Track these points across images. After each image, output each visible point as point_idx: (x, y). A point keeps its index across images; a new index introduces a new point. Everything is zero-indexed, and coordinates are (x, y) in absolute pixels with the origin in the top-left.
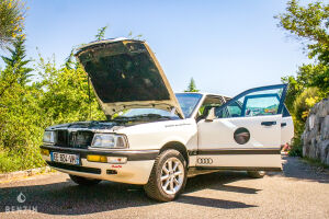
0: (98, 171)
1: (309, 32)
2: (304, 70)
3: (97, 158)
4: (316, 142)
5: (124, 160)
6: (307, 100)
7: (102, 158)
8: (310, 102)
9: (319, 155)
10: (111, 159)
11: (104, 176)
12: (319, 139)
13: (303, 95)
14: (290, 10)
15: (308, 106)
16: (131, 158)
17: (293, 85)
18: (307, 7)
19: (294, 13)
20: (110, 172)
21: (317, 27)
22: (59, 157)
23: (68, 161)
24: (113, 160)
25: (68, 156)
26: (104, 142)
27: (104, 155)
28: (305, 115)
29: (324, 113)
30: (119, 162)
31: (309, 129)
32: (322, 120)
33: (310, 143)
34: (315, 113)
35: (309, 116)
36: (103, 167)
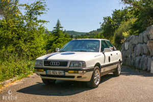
0: (73, 77)
2: (116, 13)
3: (72, 72)
4: (131, 57)
5: (85, 72)
6: (123, 33)
8: (125, 34)
9: (134, 64)
11: (76, 79)
12: (133, 55)
13: (120, 29)
15: (124, 37)
17: (110, 22)
20: (78, 77)
22: (51, 73)
23: (58, 74)
24: (81, 72)
25: (58, 72)
26: (75, 65)
27: (76, 71)
28: (122, 41)
29: (136, 42)
30: (83, 73)
31: (124, 49)
32: (135, 45)
33: (126, 57)
34: (129, 41)
35: (125, 42)
36: (76, 75)
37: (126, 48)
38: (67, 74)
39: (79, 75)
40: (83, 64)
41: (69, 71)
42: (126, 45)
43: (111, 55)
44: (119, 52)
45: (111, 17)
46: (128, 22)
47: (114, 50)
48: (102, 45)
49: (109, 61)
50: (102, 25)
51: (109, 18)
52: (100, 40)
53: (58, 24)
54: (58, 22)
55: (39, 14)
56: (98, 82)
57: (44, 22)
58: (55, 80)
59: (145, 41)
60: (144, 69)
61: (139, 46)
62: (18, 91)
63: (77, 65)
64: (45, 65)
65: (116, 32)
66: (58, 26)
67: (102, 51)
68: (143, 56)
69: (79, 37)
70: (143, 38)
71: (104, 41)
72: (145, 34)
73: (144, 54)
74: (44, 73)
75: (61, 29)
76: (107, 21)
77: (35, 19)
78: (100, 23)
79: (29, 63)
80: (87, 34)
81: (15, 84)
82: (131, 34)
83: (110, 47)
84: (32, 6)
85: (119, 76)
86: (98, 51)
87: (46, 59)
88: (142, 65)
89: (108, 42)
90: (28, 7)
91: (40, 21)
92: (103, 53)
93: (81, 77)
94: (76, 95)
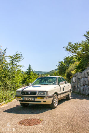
0: (40, 102)
1: (75, 52)
2: (66, 59)
3: (40, 98)
4: (78, 87)
5: (48, 98)
6: (72, 72)
7: (42, 98)
8: (73, 72)
9: (80, 91)
10: (44, 98)
11: (42, 103)
13: (69, 69)
14: (69, 45)
15: (72, 74)
16: (49, 97)
17: (63, 64)
18: (74, 44)
19: (70, 46)
20: (44, 102)
21: (78, 51)
22: (26, 99)
23: (30, 100)
24: (45, 98)
25: (30, 98)
26: (41, 94)
27: (42, 97)
28: (71, 77)
29: (80, 77)
30: (47, 99)
31: (73, 82)
32: (79, 79)
33: (75, 87)
34: (76, 77)
35: (73, 77)
36: (42, 100)
37: (74, 81)
38: (36, 100)
39: (44, 100)
40: (46, 93)
41: (38, 98)
42: (74, 79)
43: (65, 86)
44: (69, 84)
45: (63, 61)
46: (74, 64)
47: (66, 83)
48: (59, 80)
49: (63, 90)
50: (58, 67)
51: (62, 62)
52: (57, 77)
53: (30, 67)
54: (30, 66)
55: (18, 61)
56: (56, 105)
57: (21, 66)
58: (29, 104)
59: (86, 76)
60: (86, 95)
61: (82, 80)
62: (4, 111)
63: (43, 94)
64: (22, 94)
65: (67, 71)
66: (30, 68)
67: (58, 84)
68: (86, 86)
69: (43, 75)
70: (85, 74)
71: (59, 78)
72: (85, 72)
73: (86, 85)
74: (22, 99)
75: (31, 70)
76: (61, 64)
77: (16, 65)
78: (57, 66)
79: (12, 93)
80: (48, 73)
81: (3, 106)
82: (77, 72)
83: (64, 81)
84: (13, 57)
85: (70, 100)
86: (56, 84)
87: (23, 90)
88: (85, 92)
89: (62, 78)
90: (11, 57)
91: (19, 66)
92: (59, 85)
93: (45, 101)
94: (43, 113)
